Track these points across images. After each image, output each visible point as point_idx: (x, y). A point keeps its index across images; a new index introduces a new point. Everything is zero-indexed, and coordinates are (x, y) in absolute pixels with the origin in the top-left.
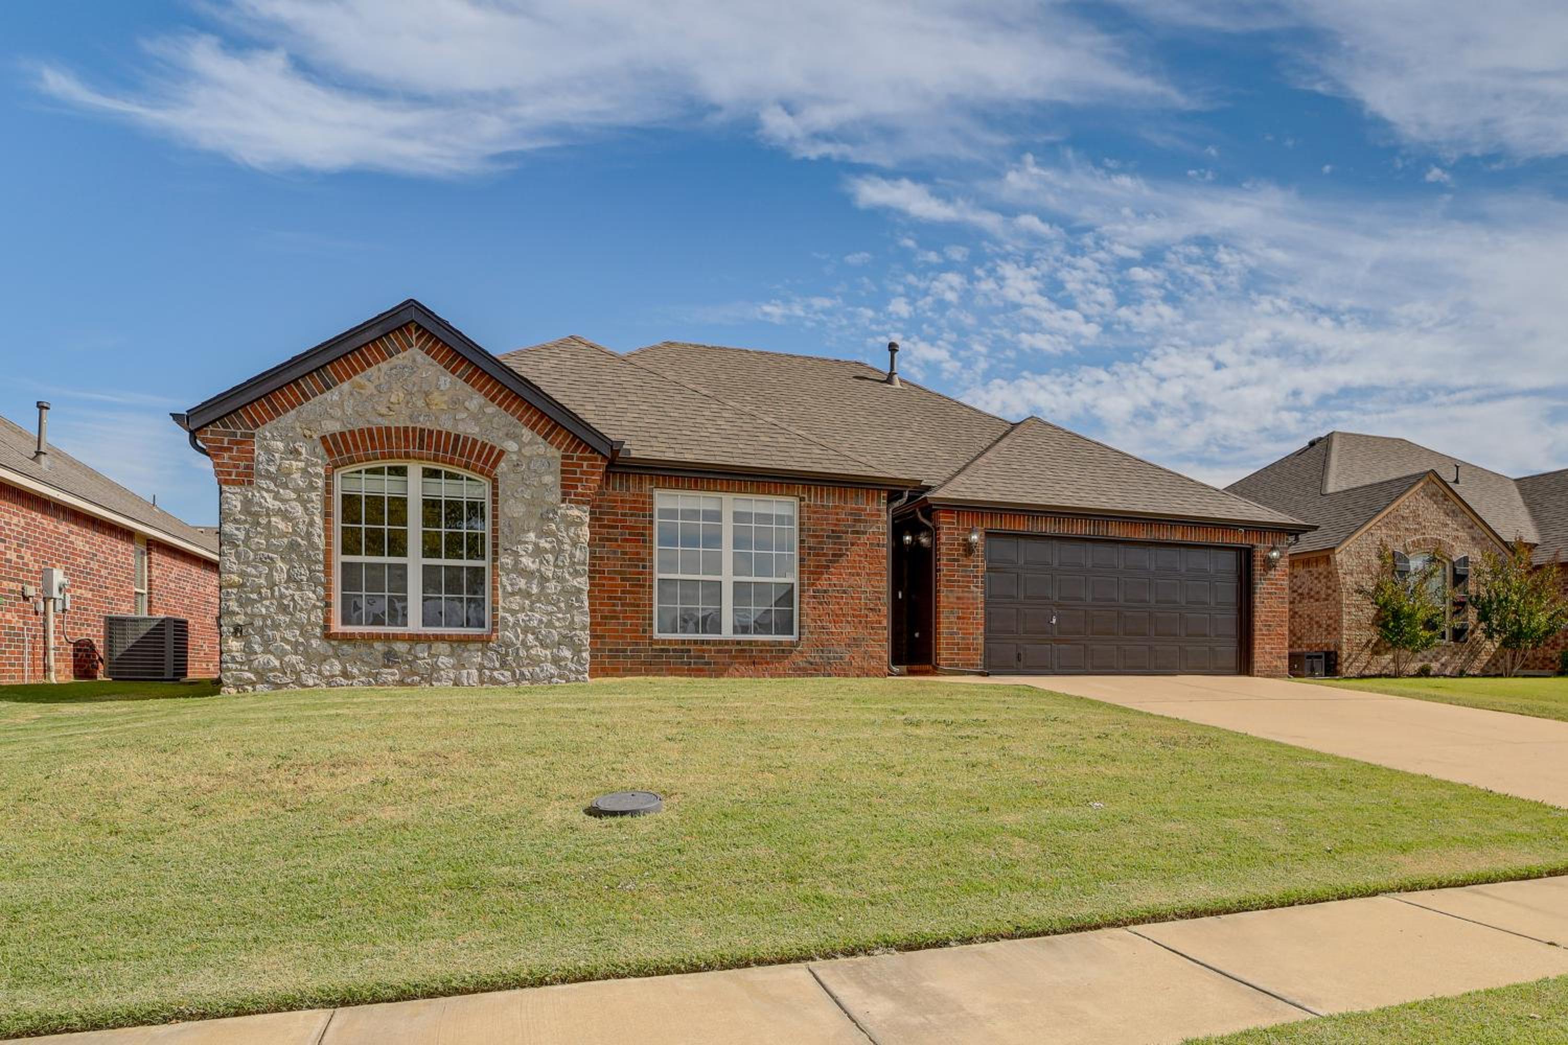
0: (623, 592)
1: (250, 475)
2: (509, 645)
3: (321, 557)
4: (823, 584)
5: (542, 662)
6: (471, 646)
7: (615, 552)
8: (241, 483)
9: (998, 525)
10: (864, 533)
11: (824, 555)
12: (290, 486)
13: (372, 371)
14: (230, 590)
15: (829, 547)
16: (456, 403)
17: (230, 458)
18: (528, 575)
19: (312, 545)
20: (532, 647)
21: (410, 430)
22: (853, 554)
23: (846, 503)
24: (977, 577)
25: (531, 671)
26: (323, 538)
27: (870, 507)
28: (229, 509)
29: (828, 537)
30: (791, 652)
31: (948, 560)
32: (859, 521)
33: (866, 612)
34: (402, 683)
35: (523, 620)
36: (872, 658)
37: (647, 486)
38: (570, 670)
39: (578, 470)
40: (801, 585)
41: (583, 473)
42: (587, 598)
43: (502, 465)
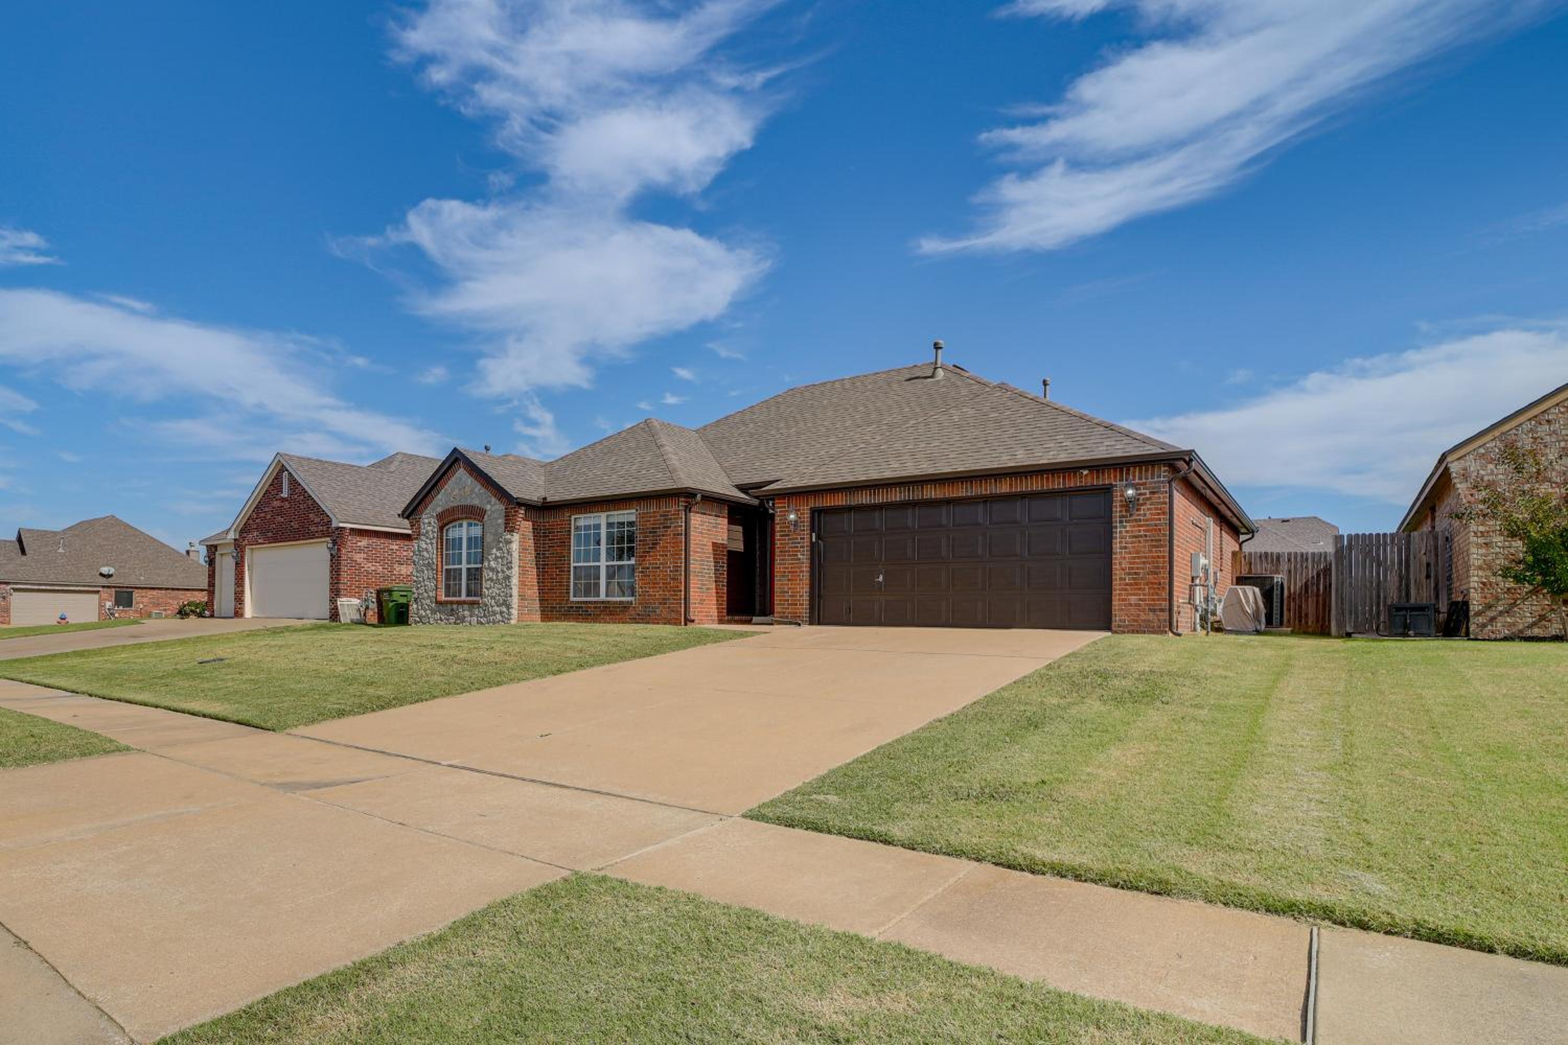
0: (556, 575)
1: (419, 535)
2: (486, 605)
3: (435, 568)
4: (647, 563)
5: (496, 614)
6: (475, 606)
7: (553, 554)
8: (417, 539)
9: (821, 503)
10: (669, 527)
11: (648, 544)
12: (429, 538)
13: (451, 482)
14: (414, 584)
15: (650, 539)
16: (473, 492)
17: (415, 529)
18: (493, 570)
19: (433, 562)
20: (493, 607)
21: (459, 506)
22: (663, 543)
23: (660, 508)
25: (492, 618)
26: (436, 559)
28: (414, 550)
29: (650, 532)
30: (629, 607)
31: (781, 536)
32: (667, 519)
33: (670, 580)
34: (455, 623)
35: (490, 593)
36: (673, 611)
37: (567, 515)
38: (506, 619)
39: (511, 515)
40: (637, 565)
42: (515, 581)
43: (486, 517)
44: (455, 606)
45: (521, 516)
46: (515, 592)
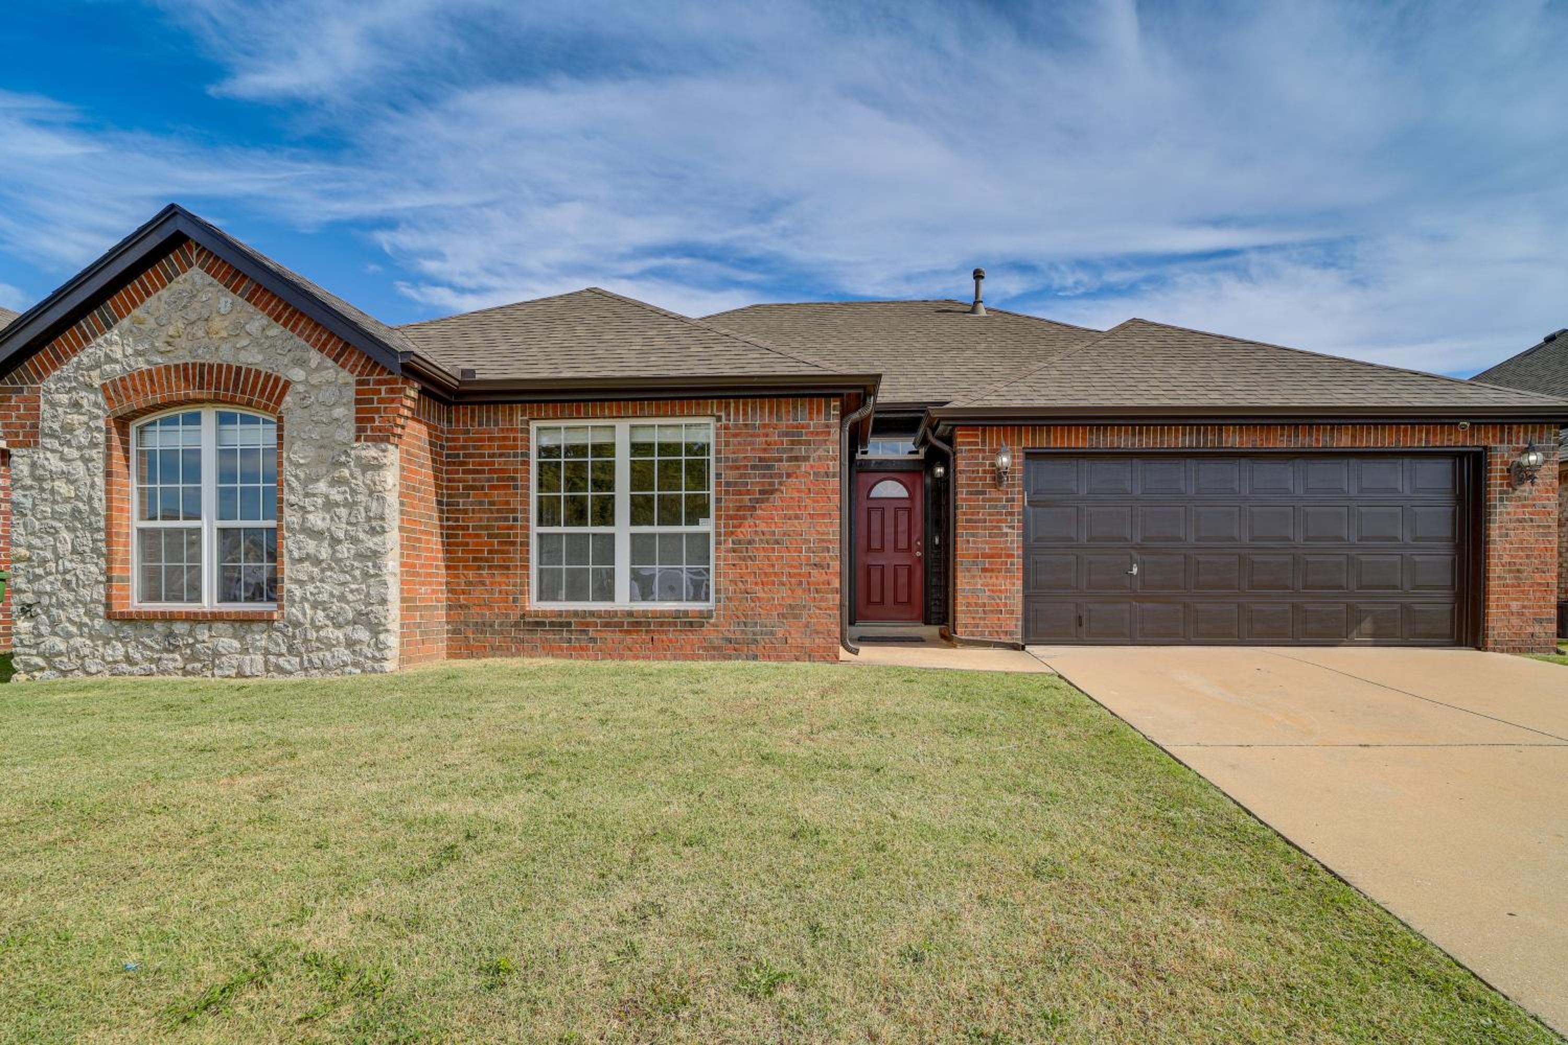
0: (490, 552)
1: (35, 435)
2: (297, 624)
3: (102, 524)
4: (745, 532)
5: (334, 646)
6: (255, 627)
7: (481, 503)
8: (27, 445)
9: (1042, 441)
10: (806, 459)
11: (748, 492)
12: (74, 443)
13: (151, 301)
14: (18, 565)
15: (755, 481)
16: (238, 330)
17: (18, 417)
18: (317, 535)
19: (93, 511)
20: (322, 627)
21: (190, 367)
22: (789, 490)
23: (779, 418)
24: (1012, 514)
25: (321, 657)
26: (104, 502)
27: (816, 422)
28: (16, 474)
29: (754, 467)
30: (702, 625)
31: (969, 493)
32: (799, 443)
33: (808, 569)
34: (184, 670)
35: (311, 593)
36: (817, 632)
37: (519, 418)
38: (366, 657)
39: (375, 397)
40: (718, 534)
41: (381, 401)
42: (392, 564)
43: (288, 398)
44: (180, 628)
45: (408, 403)
46: (394, 593)
